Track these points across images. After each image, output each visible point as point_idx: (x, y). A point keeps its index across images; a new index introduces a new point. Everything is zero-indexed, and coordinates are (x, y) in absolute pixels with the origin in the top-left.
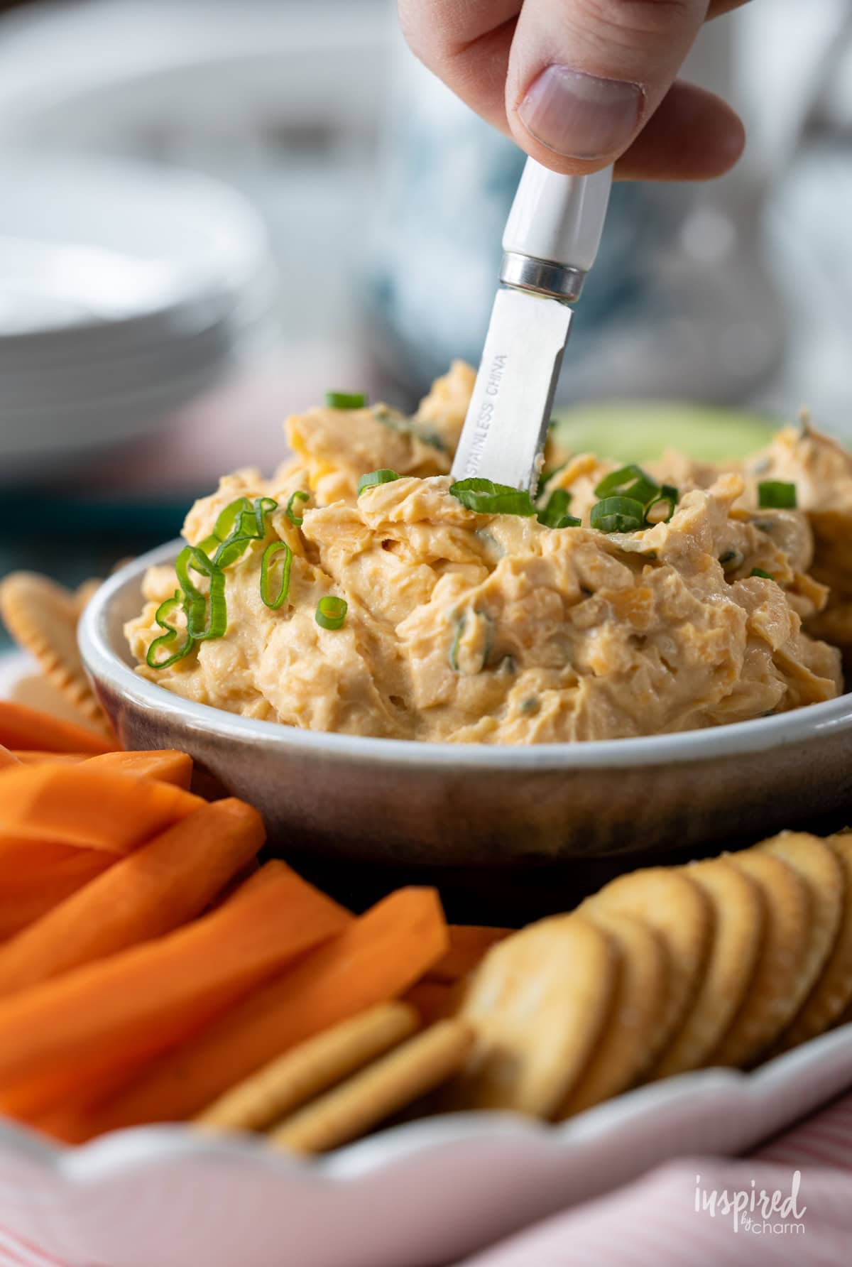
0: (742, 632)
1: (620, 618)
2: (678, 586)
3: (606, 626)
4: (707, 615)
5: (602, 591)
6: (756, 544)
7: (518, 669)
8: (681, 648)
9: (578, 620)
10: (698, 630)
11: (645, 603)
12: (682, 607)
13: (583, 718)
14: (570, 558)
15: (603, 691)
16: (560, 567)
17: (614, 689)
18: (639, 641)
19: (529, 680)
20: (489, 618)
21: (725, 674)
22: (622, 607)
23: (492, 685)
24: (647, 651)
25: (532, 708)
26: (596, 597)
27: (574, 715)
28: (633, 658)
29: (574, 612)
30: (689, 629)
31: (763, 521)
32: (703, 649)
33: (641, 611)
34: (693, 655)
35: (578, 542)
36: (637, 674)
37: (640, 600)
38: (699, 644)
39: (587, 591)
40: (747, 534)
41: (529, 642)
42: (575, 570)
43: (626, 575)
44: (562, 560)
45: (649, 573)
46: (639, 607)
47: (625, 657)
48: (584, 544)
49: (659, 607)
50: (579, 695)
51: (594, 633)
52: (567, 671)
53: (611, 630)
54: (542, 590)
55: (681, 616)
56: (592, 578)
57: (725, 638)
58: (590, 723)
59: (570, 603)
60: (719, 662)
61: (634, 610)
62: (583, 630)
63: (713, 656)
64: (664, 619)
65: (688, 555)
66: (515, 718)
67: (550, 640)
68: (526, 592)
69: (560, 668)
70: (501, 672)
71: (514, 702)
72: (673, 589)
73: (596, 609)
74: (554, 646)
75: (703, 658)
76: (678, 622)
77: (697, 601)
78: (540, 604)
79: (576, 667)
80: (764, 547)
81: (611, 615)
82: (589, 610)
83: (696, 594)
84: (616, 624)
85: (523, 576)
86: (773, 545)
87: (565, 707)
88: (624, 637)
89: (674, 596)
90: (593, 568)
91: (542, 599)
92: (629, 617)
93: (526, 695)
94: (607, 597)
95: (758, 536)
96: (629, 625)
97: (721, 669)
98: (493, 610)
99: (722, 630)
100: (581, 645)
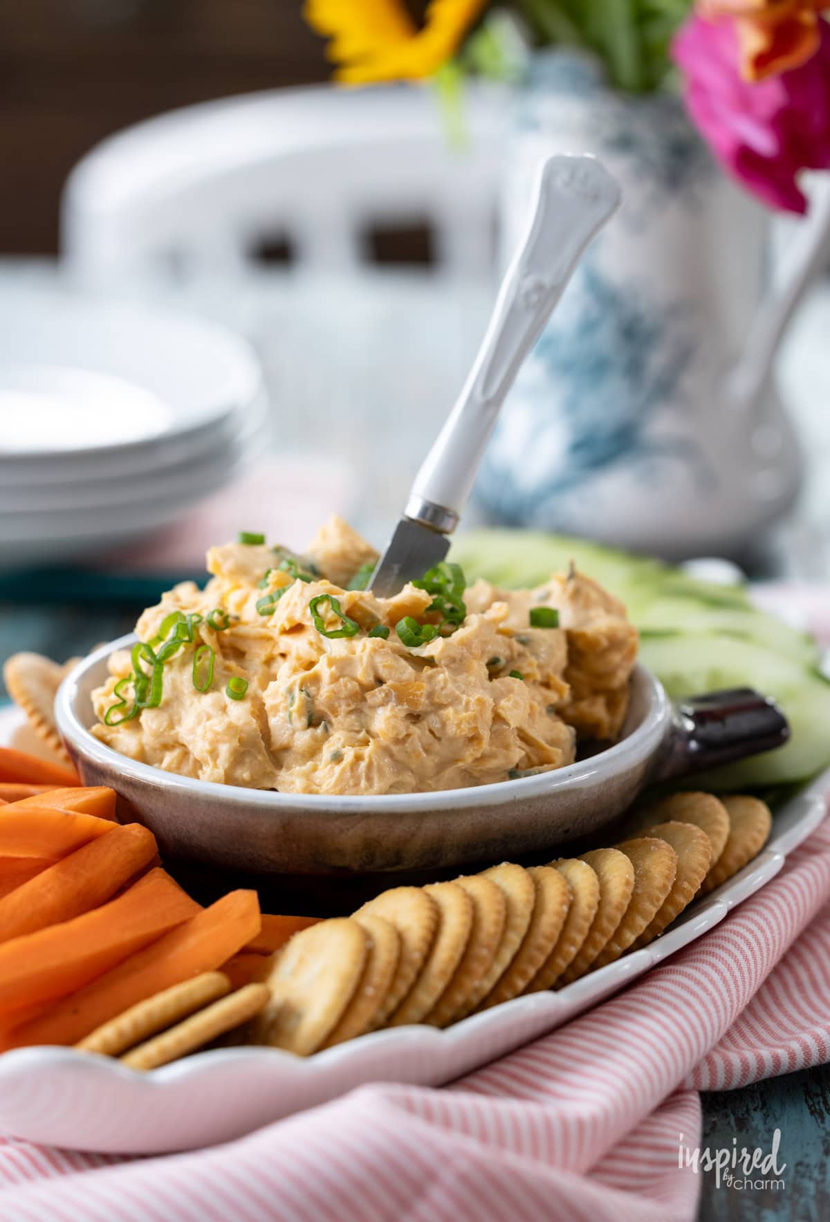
0: (489, 715)
1: (400, 701)
2: (446, 681)
3: (389, 707)
4: (464, 703)
5: (389, 682)
6: (515, 654)
7: (330, 730)
8: (444, 725)
9: (370, 701)
10: (456, 712)
11: (418, 693)
12: (447, 696)
13: (370, 766)
14: (371, 657)
15: (386, 751)
16: (362, 664)
17: (395, 749)
18: (415, 718)
19: (337, 739)
20: (308, 695)
21: (475, 742)
22: (402, 695)
23: (315, 739)
24: (419, 725)
25: (337, 758)
26: (384, 687)
27: (363, 765)
28: (407, 728)
29: (368, 695)
30: (449, 712)
31: (523, 638)
32: (458, 726)
33: (415, 698)
34: (452, 730)
35: (377, 648)
36: (410, 740)
37: (416, 690)
38: (456, 722)
39: (380, 681)
40: (510, 647)
41: (335, 712)
42: (374, 668)
43: (409, 671)
44: (365, 659)
45: (427, 671)
46: (414, 695)
47: (402, 727)
48: (382, 650)
49: (430, 695)
50: (367, 751)
51: (380, 711)
52: (362, 734)
53: (392, 709)
54: (346, 679)
55: (445, 703)
56: (383, 673)
57: (475, 719)
58: (375, 770)
59: (365, 688)
60: (470, 735)
61: (411, 697)
62: (374, 708)
63: (465, 730)
64: (432, 704)
65: (461, 660)
66: (326, 766)
67: (351, 712)
68: (335, 679)
69: (358, 732)
70: (320, 730)
71: (327, 751)
72: (442, 684)
73: (383, 695)
74: (353, 717)
75: (459, 731)
76: (441, 706)
77: (458, 693)
78: (344, 688)
79: (368, 732)
80: (521, 655)
81: (394, 699)
82: (378, 694)
83: (458, 688)
84: (397, 706)
85: (333, 669)
86: (528, 654)
87: (358, 758)
88: (403, 714)
89: (442, 689)
90: (384, 666)
91: (346, 685)
92: (407, 701)
93: (333, 749)
94: (393, 687)
95: (518, 647)
96: (406, 707)
97: (474, 739)
98: (312, 690)
99: (474, 713)
100: (372, 718)
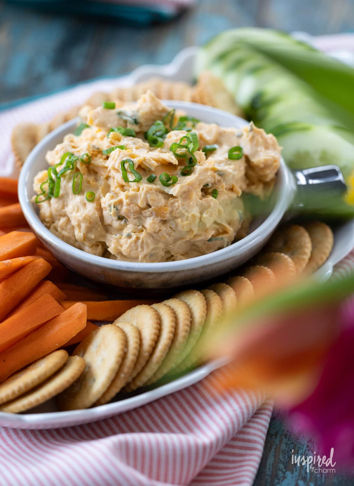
0: (197, 221)
1: (157, 215)
2: (179, 206)
3: (152, 218)
4: (186, 217)
5: (153, 207)
6: (216, 181)
7: (127, 223)
8: (177, 225)
9: (144, 214)
10: (182, 221)
11: (165, 212)
12: (178, 213)
13: (142, 242)
14: (146, 194)
15: (150, 235)
16: (141, 198)
17: (154, 235)
18: (164, 222)
19: (129, 229)
20: (117, 210)
21: (191, 232)
22: (158, 213)
23: (121, 225)
24: (165, 225)
25: (129, 236)
26: (150, 209)
27: (140, 241)
28: (160, 227)
29: (143, 212)
30: (179, 221)
32: (183, 227)
33: (164, 215)
34: (180, 228)
35: (148, 190)
36: (160, 232)
37: (164, 211)
38: (181, 226)
39: (149, 206)
41: (129, 217)
42: (146, 199)
43: (162, 201)
44: (142, 196)
45: (171, 200)
46: (163, 213)
47: (157, 227)
48: (150, 191)
49: (171, 212)
50: (142, 235)
51: (148, 219)
52: (140, 227)
53: (153, 220)
54: (133, 205)
55: (177, 216)
56: (150, 203)
57: (190, 224)
58: (145, 244)
59: (142, 209)
60: (189, 230)
61: (162, 214)
62: (146, 217)
63: (186, 229)
64: (172, 216)
66: (125, 238)
67: (135, 218)
68: (128, 205)
69: (139, 226)
70: (123, 222)
71: (126, 232)
72: (177, 207)
73: (150, 213)
74: (136, 220)
75: (183, 229)
76: (176, 218)
77: (183, 212)
78: (132, 209)
79: (143, 226)
81: (154, 215)
82: (147, 212)
83: (184, 209)
84: (155, 218)
85: (128, 201)
87: (138, 238)
88: (158, 221)
89: (177, 209)
90: (151, 200)
91: (133, 208)
92: (160, 216)
93: (128, 232)
94: (154, 210)
96: (159, 218)
98: (119, 207)
99: (189, 222)
100: (145, 221)
